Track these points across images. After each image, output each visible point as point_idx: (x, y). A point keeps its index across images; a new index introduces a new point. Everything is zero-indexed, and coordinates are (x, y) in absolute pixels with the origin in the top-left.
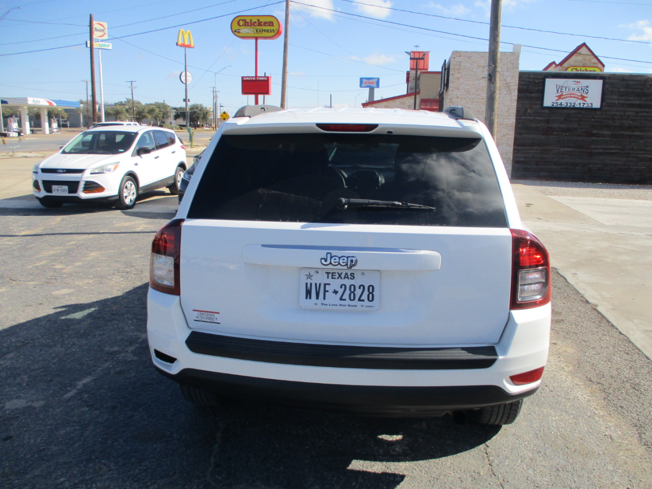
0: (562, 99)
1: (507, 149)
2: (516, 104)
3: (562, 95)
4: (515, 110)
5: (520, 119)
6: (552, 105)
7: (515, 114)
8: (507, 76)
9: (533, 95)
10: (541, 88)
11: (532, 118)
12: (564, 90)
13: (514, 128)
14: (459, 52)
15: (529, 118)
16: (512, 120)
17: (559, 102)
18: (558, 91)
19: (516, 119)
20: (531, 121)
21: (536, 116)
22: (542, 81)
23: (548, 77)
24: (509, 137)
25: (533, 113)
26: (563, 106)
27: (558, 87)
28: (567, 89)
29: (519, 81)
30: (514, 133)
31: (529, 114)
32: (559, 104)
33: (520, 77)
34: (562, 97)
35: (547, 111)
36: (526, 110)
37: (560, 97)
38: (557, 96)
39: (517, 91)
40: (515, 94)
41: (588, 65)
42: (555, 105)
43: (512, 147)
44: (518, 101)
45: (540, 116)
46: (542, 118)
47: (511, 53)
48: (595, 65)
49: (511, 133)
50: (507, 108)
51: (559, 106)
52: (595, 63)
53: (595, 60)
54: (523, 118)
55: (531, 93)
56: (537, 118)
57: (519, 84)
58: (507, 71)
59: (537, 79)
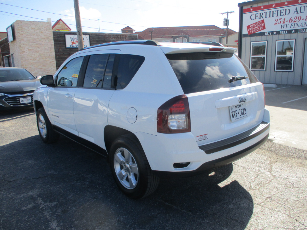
0: (74, 44)
1: (53, 68)
2: (54, 47)
3: (74, 42)
4: (54, 50)
5: (57, 54)
6: (70, 47)
7: (54, 52)
8: (47, 33)
9: (61, 42)
10: (64, 39)
11: (63, 53)
12: (74, 40)
13: (55, 58)
14: (20, 21)
15: (61, 53)
16: (54, 55)
17: (73, 45)
18: (71, 40)
19: (55, 54)
20: (62, 55)
21: (64, 52)
22: (63, 36)
23: (66, 34)
24: (53, 63)
25: (63, 51)
26: (75, 47)
27: (71, 38)
28: (75, 40)
29: (53, 36)
30: (55, 61)
31: (61, 51)
32: (73, 46)
33: (53, 34)
34: (74, 43)
35: (68, 50)
36: (59, 50)
37: (73, 43)
38: (72, 43)
39: (53, 41)
40: (52, 42)
41: (64, 29)
42: (71, 47)
43: (56, 67)
44: (55, 46)
45: (66, 52)
46: (67, 53)
47: (47, 22)
48: (67, 29)
49: (54, 61)
50: (50, 49)
51: (73, 47)
52: (67, 28)
53: (67, 27)
54: (58, 53)
55: (60, 41)
56: (65, 53)
57: (54, 37)
58: (47, 31)
59: (62, 35)
